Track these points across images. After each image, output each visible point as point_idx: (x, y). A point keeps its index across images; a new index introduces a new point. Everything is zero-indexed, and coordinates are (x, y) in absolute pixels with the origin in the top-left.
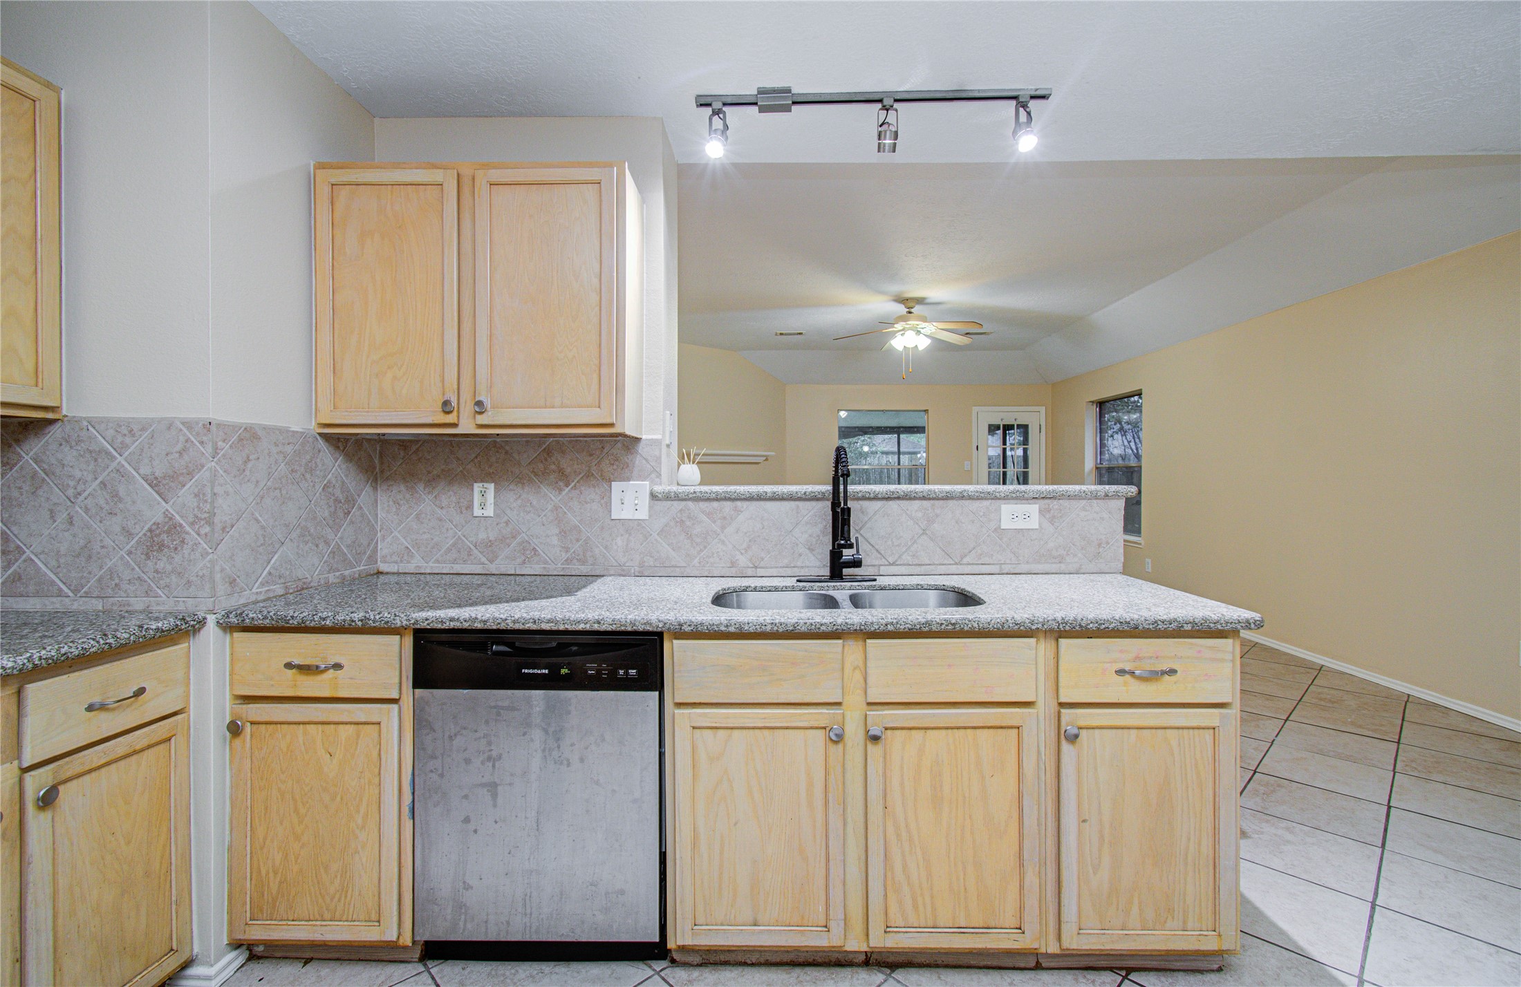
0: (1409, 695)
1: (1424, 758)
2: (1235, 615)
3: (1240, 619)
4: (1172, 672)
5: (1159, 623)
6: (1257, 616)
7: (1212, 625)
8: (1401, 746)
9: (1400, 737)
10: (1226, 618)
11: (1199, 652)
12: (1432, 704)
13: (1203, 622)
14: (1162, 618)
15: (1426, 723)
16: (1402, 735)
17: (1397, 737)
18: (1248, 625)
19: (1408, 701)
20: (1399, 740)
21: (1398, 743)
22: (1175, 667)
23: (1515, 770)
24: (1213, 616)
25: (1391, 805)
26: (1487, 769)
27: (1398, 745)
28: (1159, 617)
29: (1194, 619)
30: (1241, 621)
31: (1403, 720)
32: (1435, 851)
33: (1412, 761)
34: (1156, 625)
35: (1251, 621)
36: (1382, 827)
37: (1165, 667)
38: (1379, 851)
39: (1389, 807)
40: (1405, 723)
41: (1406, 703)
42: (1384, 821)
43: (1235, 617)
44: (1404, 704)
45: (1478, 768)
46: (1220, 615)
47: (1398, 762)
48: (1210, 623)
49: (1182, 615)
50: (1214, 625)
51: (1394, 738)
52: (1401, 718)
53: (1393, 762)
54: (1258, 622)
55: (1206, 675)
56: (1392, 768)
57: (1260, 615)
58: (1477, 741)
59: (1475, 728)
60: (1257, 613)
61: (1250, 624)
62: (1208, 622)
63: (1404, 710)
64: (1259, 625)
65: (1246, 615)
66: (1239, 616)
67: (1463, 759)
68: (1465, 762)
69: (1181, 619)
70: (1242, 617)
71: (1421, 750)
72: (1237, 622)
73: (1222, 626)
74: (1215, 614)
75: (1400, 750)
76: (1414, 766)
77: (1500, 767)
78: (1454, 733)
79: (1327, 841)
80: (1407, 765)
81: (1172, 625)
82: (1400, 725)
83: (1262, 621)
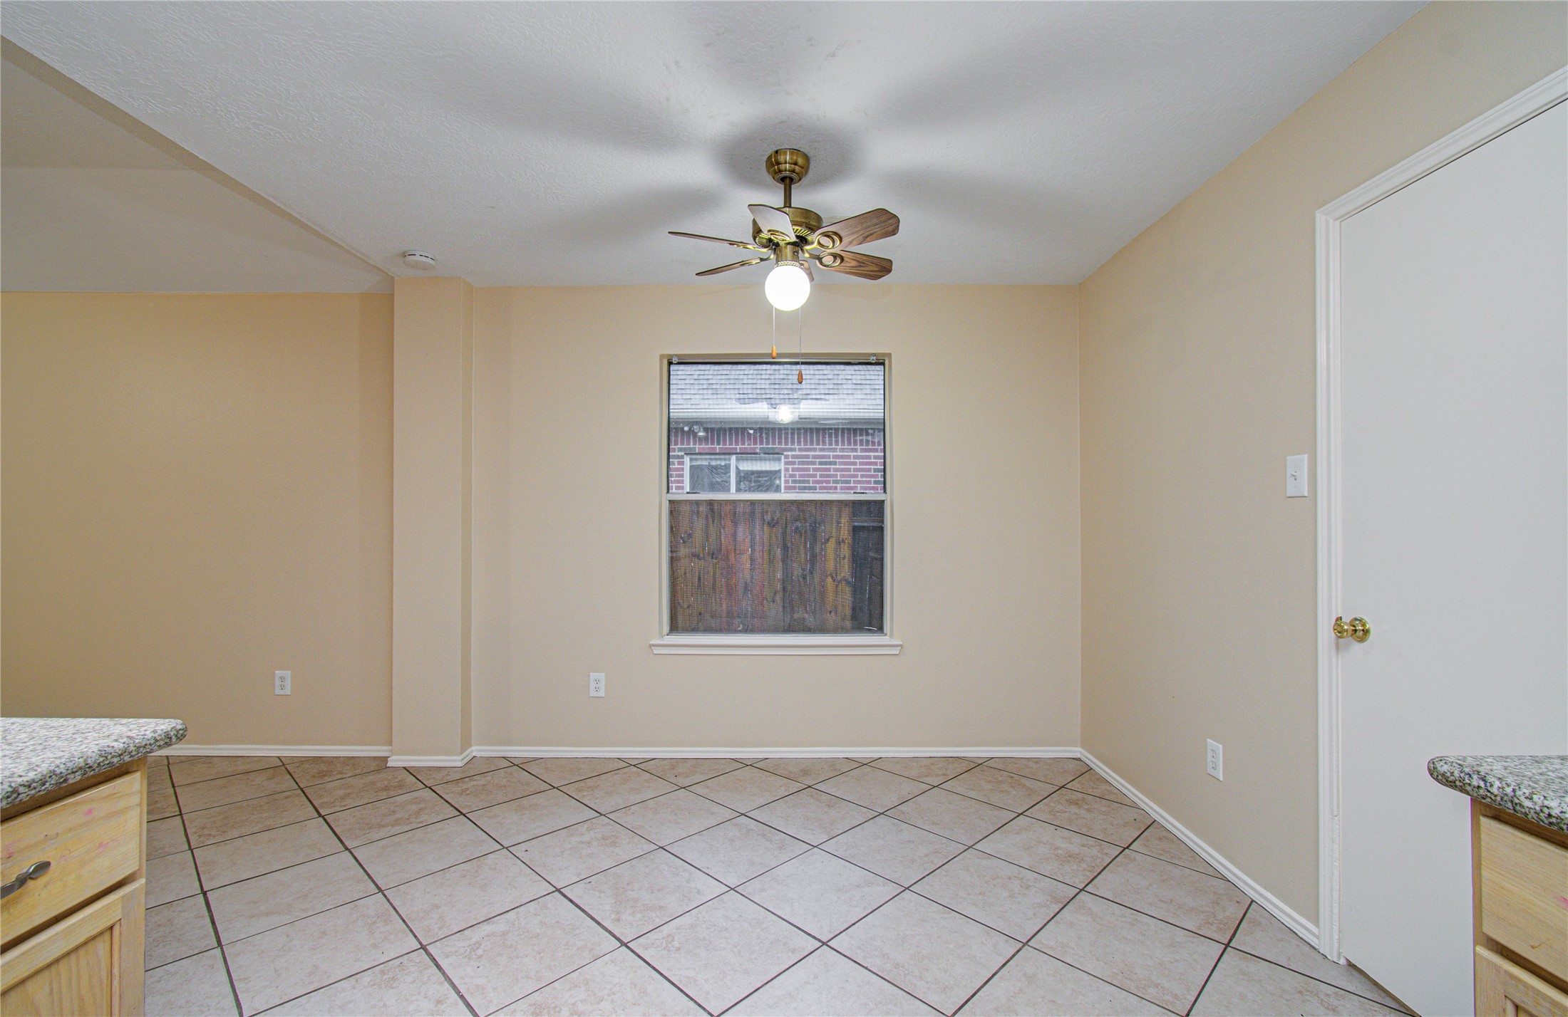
0: (167, 757)
1: (212, 820)
2: (147, 732)
3: (156, 735)
4: (43, 867)
5: (22, 789)
6: (175, 723)
7: (115, 760)
8: (185, 817)
9: (179, 807)
10: (137, 741)
11: (90, 812)
12: (194, 758)
13: (101, 759)
14: (25, 779)
15: (197, 780)
16: (181, 805)
17: (177, 809)
18: (168, 740)
19: (169, 764)
20: (180, 811)
21: (181, 814)
22: (44, 858)
23: (288, 793)
24: (115, 744)
25: (205, 890)
26: (268, 803)
27: (182, 817)
28: (20, 780)
29: (85, 760)
30: (159, 738)
31: (174, 786)
32: (267, 914)
33: (203, 828)
34: (15, 795)
35: (172, 734)
36: (208, 920)
37: (27, 866)
38: (218, 951)
39: (205, 894)
40: (177, 789)
41: (168, 767)
42: (207, 914)
43: (149, 734)
44: (167, 768)
45: (261, 806)
46: (125, 740)
47: (190, 837)
48: (112, 757)
49: (63, 760)
50: (119, 759)
51: (175, 812)
52: (171, 785)
53: (185, 839)
54: (181, 732)
55: (100, 845)
56: (186, 847)
57: (179, 721)
58: (248, 779)
59: (242, 767)
60: (175, 718)
61: (171, 738)
62: (109, 757)
63: (170, 775)
64: (181, 736)
65: (163, 727)
66: (155, 732)
67: (246, 803)
68: (248, 806)
69: (62, 769)
70: (159, 732)
71: (205, 812)
72: (152, 741)
73: (132, 756)
74: (116, 740)
75: (186, 822)
76: (208, 833)
77: (276, 796)
78: (226, 780)
79: (159, 981)
80: (200, 836)
81: (47, 785)
82: (173, 794)
83: (185, 730)
